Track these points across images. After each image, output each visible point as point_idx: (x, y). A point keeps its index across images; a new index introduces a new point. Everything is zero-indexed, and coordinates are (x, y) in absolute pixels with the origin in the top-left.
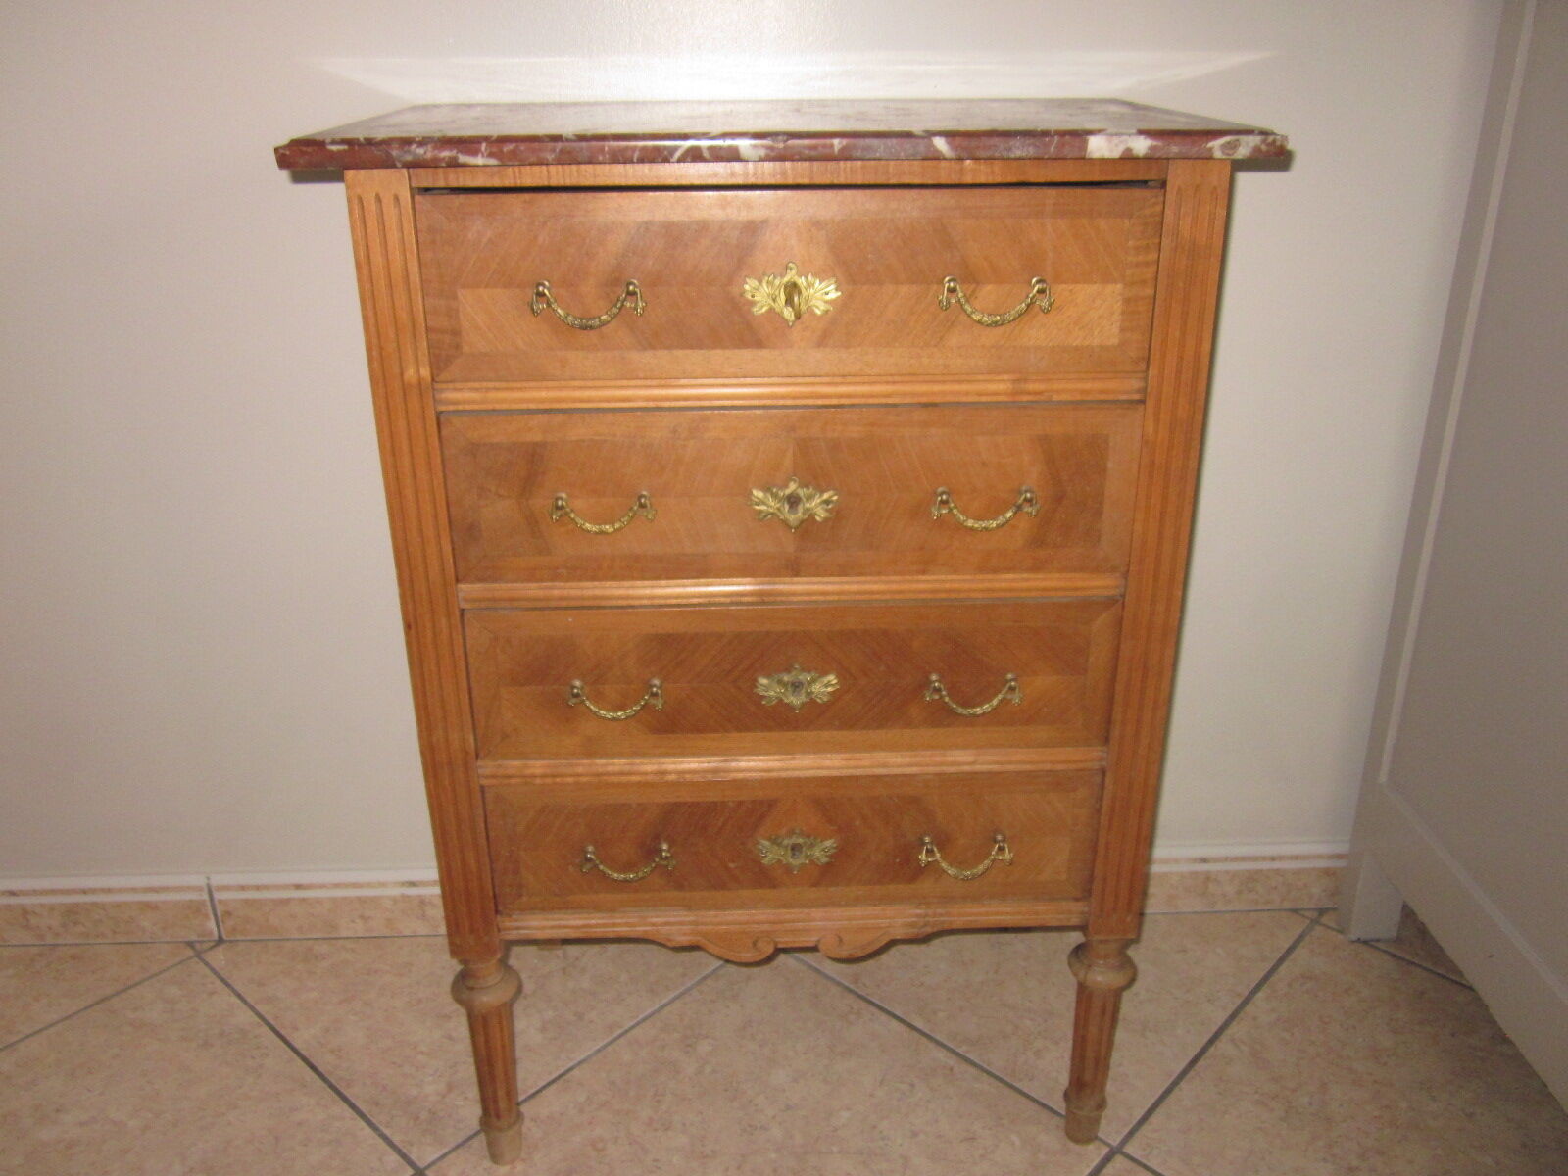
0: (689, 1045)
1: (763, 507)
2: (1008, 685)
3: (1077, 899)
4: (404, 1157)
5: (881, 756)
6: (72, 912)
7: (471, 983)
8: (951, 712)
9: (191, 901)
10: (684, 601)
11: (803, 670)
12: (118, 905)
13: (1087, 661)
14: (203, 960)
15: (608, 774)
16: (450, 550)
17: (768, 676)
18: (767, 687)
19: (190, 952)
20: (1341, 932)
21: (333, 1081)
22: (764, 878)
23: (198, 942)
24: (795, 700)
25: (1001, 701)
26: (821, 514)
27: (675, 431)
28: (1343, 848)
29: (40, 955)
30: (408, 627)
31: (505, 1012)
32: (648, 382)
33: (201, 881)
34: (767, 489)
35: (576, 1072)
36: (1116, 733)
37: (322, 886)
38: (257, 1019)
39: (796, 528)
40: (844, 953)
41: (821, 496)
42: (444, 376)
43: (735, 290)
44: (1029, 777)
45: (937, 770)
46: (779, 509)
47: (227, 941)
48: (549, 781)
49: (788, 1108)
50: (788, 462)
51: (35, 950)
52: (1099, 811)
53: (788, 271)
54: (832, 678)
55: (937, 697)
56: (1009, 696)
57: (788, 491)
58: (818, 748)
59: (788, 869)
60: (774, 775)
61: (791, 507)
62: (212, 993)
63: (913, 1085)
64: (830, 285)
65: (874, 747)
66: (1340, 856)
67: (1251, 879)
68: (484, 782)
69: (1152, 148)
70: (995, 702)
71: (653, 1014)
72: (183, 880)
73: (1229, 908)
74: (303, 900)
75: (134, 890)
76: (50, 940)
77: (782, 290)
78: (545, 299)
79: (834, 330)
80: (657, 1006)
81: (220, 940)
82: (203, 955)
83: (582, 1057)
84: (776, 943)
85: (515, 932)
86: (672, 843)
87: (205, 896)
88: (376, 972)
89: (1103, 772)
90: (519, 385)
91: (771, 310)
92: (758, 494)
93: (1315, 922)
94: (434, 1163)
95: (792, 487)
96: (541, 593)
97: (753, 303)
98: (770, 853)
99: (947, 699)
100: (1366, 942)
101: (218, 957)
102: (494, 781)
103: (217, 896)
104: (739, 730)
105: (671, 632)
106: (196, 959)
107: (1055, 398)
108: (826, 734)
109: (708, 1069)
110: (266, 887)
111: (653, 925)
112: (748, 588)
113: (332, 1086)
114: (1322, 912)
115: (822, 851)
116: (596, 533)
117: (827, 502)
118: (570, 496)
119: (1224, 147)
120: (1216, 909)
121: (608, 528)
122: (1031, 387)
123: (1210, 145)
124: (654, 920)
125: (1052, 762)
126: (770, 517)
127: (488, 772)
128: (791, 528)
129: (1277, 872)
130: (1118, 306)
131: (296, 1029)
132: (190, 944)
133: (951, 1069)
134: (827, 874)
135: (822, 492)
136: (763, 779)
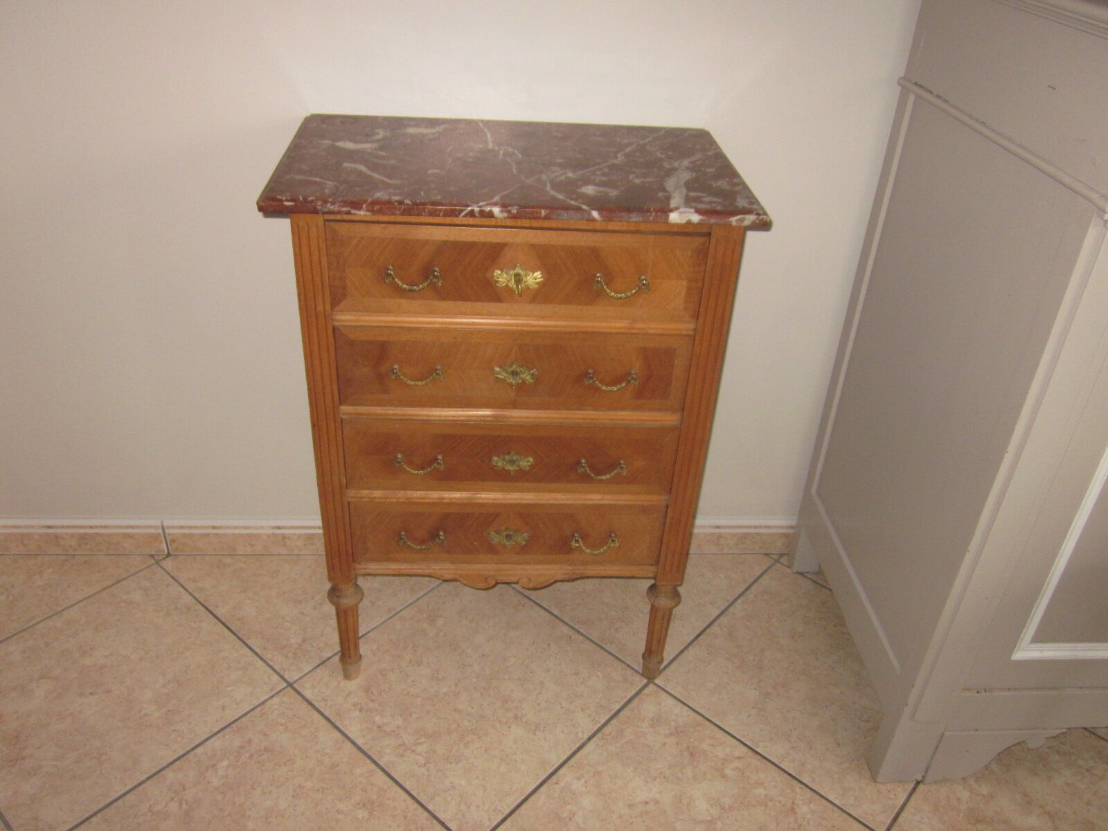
0: (432, 621)
1: (499, 376)
2: (621, 467)
3: (652, 565)
4: (282, 677)
5: (553, 495)
6: (83, 538)
7: (338, 594)
8: (592, 478)
9: (152, 534)
11: (516, 454)
12: (111, 535)
13: (661, 455)
14: (159, 565)
15: (413, 498)
16: (337, 392)
17: (499, 456)
18: (498, 461)
19: (153, 561)
20: (789, 567)
21: (241, 636)
22: (491, 549)
23: (157, 555)
24: (510, 468)
25: (616, 474)
26: (529, 380)
28: (794, 523)
29: (67, 560)
30: (314, 426)
31: (354, 609)
32: (442, 316)
33: (158, 523)
34: (502, 367)
35: (371, 634)
36: (674, 489)
37: (227, 528)
38: (194, 600)
39: (516, 387)
40: (531, 586)
41: (529, 372)
42: (337, 308)
43: (488, 275)
44: (630, 507)
45: (582, 502)
46: (507, 377)
47: (173, 555)
48: (383, 500)
49: (483, 655)
50: (513, 354)
51: (62, 558)
52: (665, 524)
53: (516, 268)
54: (531, 459)
55: (584, 470)
56: (620, 472)
57: (512, 369)
58: (523, 490)
59: (504, 547)
60: (499, 501)
61: (513, 376)
62: (168, 585)
63: (549, 645)
64: (538, 275)
65: (550, 491)
66: (791, 527)
67: (744, 537)
68: (350, 500)
69: (701, 220)
70: (613, 474)
71: (412, 603)
72: (148, 522)
73: (731, 552)
74: (216, 534)
75: (119, 527)
76: (71, 552)
77: (513, 277)
78: (391, 276)
79: (540, 296)
80: (414, 599)
81: (169, 555)
82: (160, 563)
83: (374, 626)
84: (497, 580)
85: (362, 571)
86: (445, 532)
87: (160, 531)
88: (259, 575)
89: (667, 507)
90: (376, 314)
91: (507, 285)
92: (497, 369)
93: (777, 561)
94: (297, 680)
95: (514, 367)
96: (383, 412)
97: (498, 282)
98: (496, 539)
99: (588, 472)
100: (801, 574)
101: (168, 564)
102: (355, 500)
103: (167, 531)
104: (482, 480)
105: (449, 433)
106: (156, 566)
107: (650, 332)
108: (526, 485)
109: (442, 634)
110: (195, 527)
111: (434, 569)
112: (488, 413)
113: (239, 638)
114: (782, 555)
115: (521, 539)
116: (413, 385)
117: (532, 375)
118: (401, 368)
119: (737, 221)
120: (724, 552)
121: (420, 383)
122: (638, 326)
123: (731, 219)
124: (434, 567)
125: (641, 501)
126: (502, 380)
127: (352, 495)
128: (513, 386)
129: (758, 534)
130: (684, 292)
131: (217, 607)
132: (152, 556)
133: (570, 637)
134: (524, 549)
135: (530, 370)
136: (493, 503)
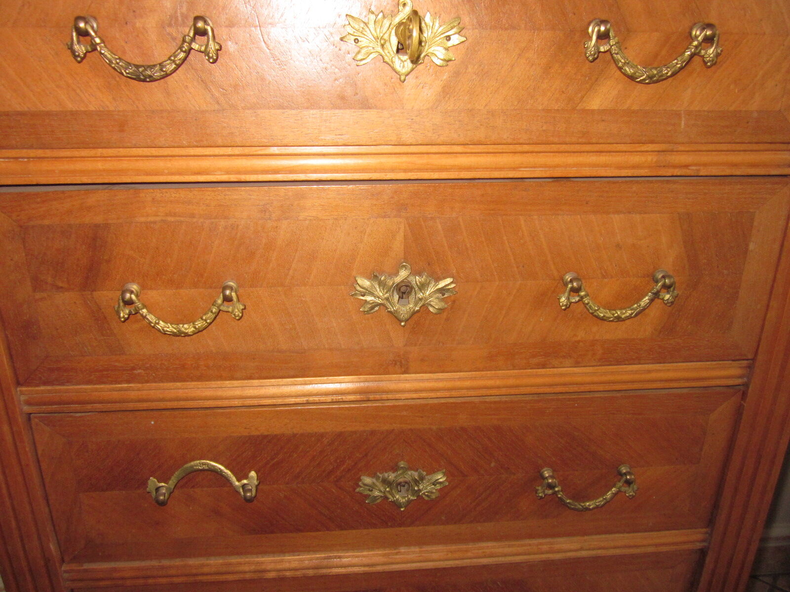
1: (369, 298)
2: (624, 478)
8: (564, 506)
10: (280, 401)
11: (409, 469)
13: (701, 450)
17: (373, 475)
18: (372, 486)
24: (401, 497)
25: (615, 494)
26: (435, 304)
27: (264, 211)
32: (229, 151)
34: (374, 277)
36: (722, 515)
39: (406, 321)
41: (435, 285)
45: (544, 557)
46: (387, 299)
50: (398, 245)
53: (401, 8)
54: (440, 477)
55: (550, 492)
56: (623, 489)
57: (398, 279)
58: (421, 542)
60: (379, 568)
61: (401, 298)
64: (452, 28)
68: (71, 585)
70: (609, 495)
77: (393, 32)
78: (88, 38)
79: (456, 84)
89: (704, 552)
90: (67, 153)
91: (379, 57)
92: (365, 283)
95: (403, 274)
99: (560, 494)
104: (341, 528)
105: (266, 433)
108: (432, 529)
116: (174, 335)
117: (442, 291)
118: (143, 287)
121: (188, 328)
125: (656, 545)
126: (377, 308)
127: (74, 575)
128: (401, 321)
135: (438, 280)
136: (365, 574)
